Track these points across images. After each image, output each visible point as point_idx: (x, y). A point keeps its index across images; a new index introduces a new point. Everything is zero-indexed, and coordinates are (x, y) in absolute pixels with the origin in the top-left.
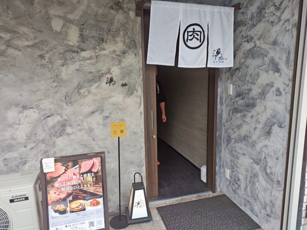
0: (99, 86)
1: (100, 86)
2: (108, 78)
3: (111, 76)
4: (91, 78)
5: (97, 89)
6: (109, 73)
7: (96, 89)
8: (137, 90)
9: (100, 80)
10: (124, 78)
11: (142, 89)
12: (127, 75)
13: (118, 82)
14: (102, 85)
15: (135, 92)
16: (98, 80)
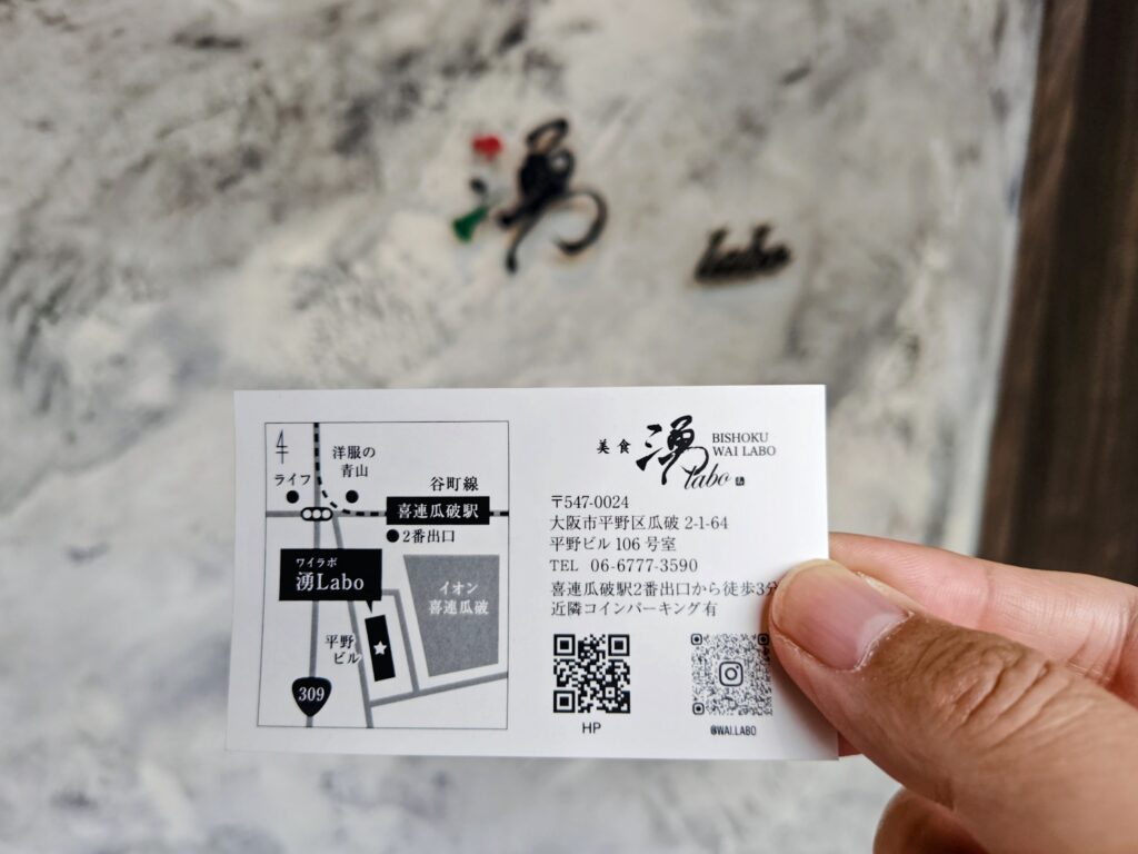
0: (344, 267)
1: (360, 269)
2: (487, 147)
3: (537, 110)
4: (221, 136)
5: (317, 311)
6: (516, 55)
7: (307, 319)
8: (914, 348)
9: (355, 165)
10: (745, 141)
11: (984, 326)
12: (799, 92)
13: (651, 209)
14: (388, 256)
15: (885, 366)
16: (332, 168)
